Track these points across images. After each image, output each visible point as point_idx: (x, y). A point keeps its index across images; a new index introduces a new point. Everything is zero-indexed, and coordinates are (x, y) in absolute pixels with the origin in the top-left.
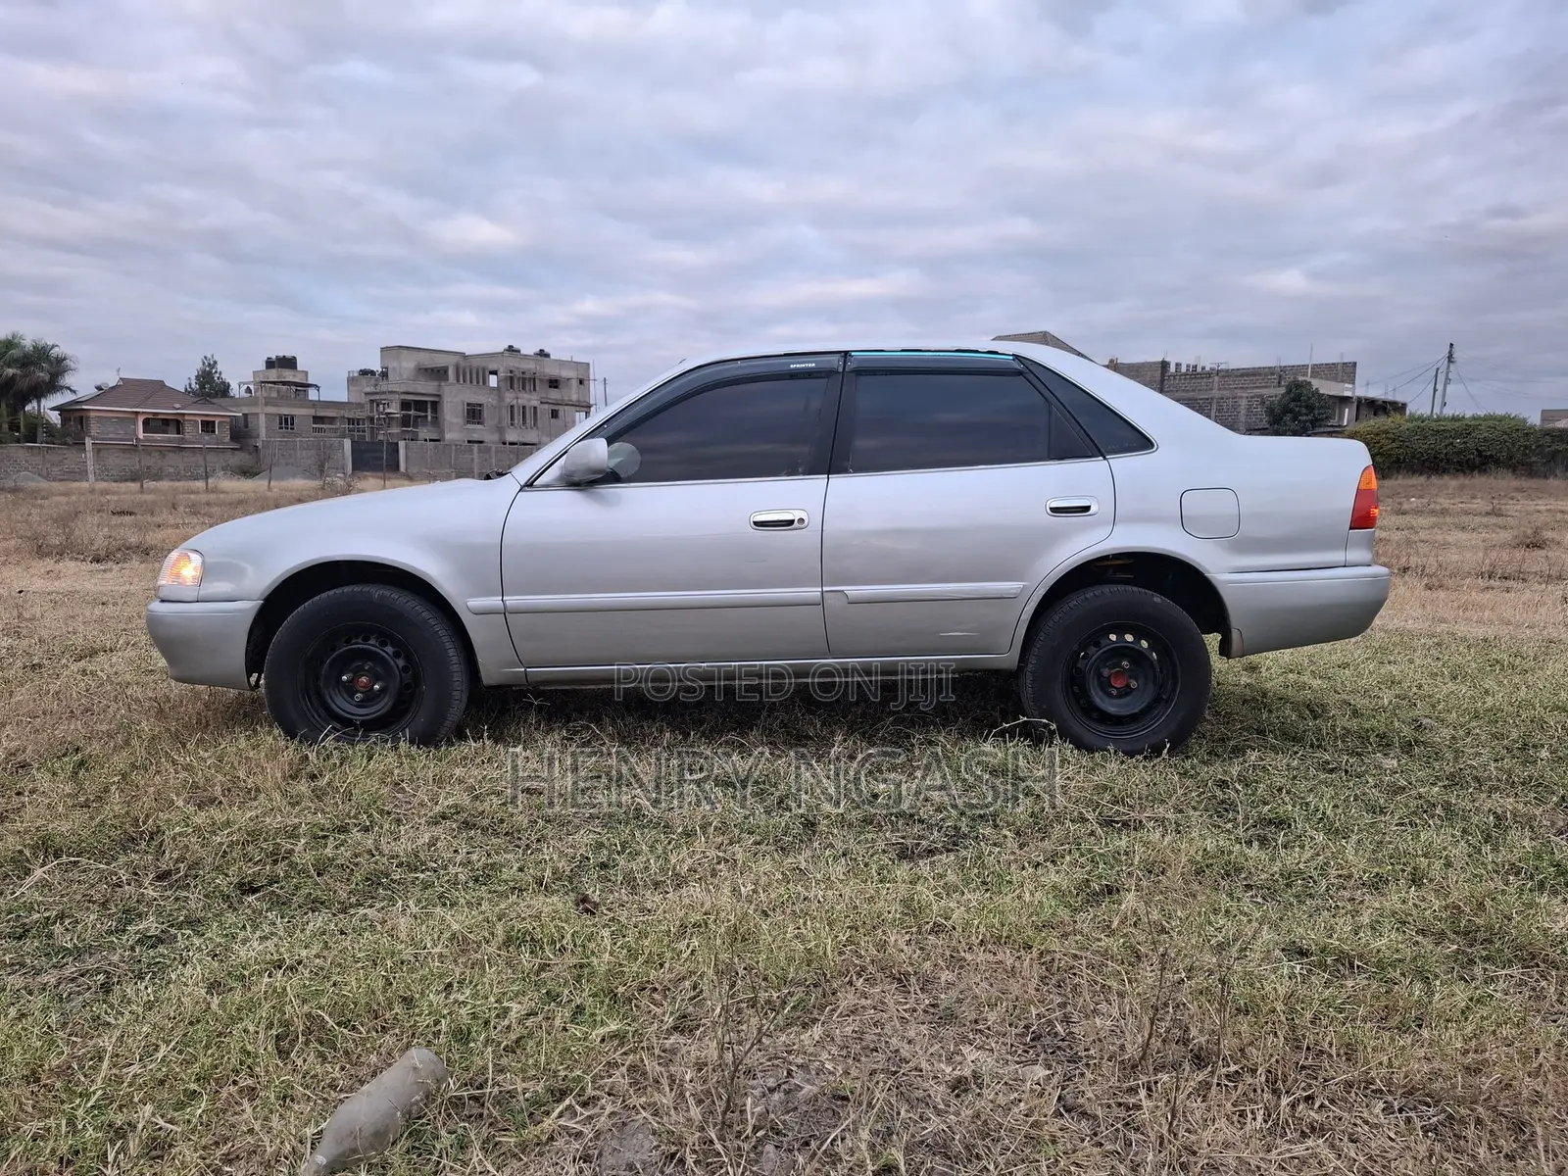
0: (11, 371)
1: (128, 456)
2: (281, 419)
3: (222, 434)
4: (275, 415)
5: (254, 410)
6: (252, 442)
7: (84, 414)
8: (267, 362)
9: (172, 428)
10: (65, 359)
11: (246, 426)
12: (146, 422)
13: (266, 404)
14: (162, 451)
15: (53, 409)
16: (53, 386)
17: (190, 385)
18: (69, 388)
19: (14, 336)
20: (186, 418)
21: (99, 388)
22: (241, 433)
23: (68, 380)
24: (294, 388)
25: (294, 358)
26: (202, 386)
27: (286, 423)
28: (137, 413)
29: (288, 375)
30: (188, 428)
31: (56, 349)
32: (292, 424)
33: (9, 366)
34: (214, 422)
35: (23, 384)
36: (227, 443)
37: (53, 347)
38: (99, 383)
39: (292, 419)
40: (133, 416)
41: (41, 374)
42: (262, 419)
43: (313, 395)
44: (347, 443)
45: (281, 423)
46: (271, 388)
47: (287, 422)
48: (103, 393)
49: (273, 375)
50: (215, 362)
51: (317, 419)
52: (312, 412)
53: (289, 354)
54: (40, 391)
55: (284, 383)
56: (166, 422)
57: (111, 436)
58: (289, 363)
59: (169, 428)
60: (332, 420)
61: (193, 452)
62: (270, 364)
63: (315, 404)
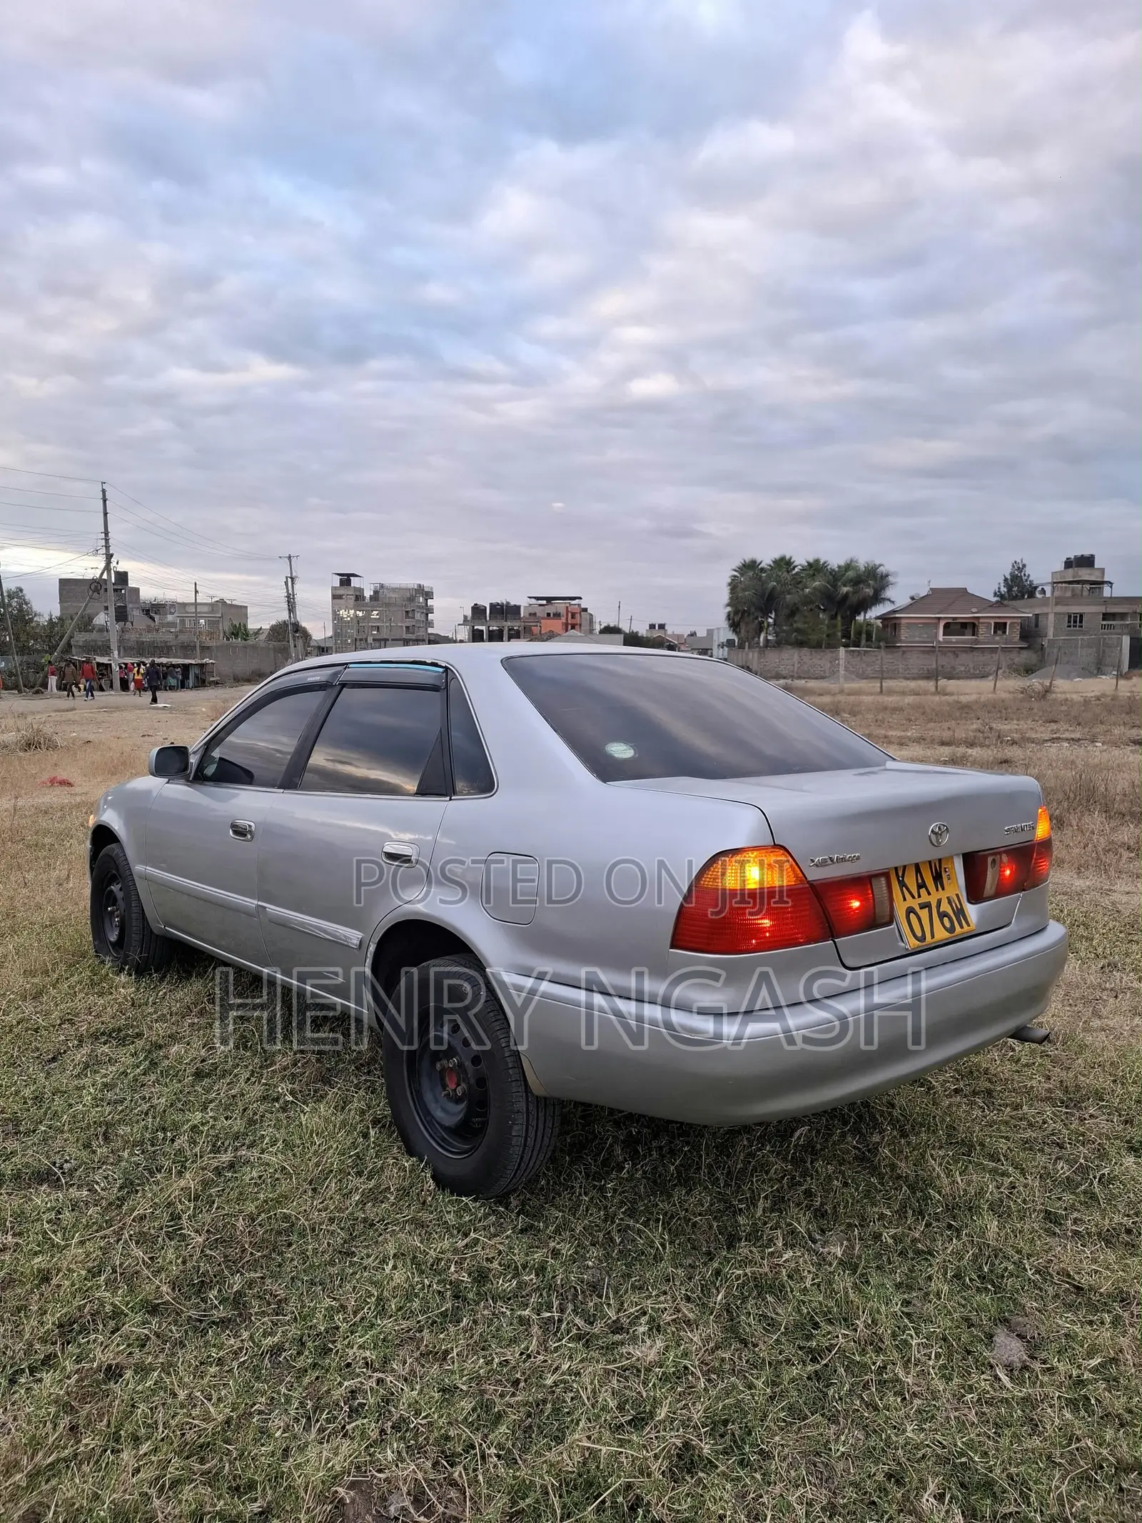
0: (845, 589)
1: (927, 656)
2: (1070, 617)
3: (1013, 634)
4: (1064, 614)
5: (1045, 610)
6: (1039, 640)
7: (897, 622)
8: (1066, 562)
9: (969, 630)
10: (887, 576)
11: (1037, 625)
12: (947, 626)
13: (1057, 604)
14: (956, 652)
15: (877, 618)
16: (877, 599)
17: (999, 588)
18: (889, 600)
19: (851, 561)
20: (981, 621)
21: (912, 598)
22: (1030, 633)
23: (889, 593)
24: (1088, 586)
25: (1092, 556)
26: (1010, 589)
27: (1075, 622)
28: (939, 618)
29: (1085, 574)
30: (982, 630)
31: (881, 568)
32: (1081, 621)
33: (845, 586)
34: (1006, 623)
35: (853, 600)
36: (1015, 643)
37: (880, 565)
38: (912, 594)
39: (1081, 616)
40: (937, 621)
41: (868, 590)
42: (1051, 617)
43: (1107, 592)
44: (1126, 640)
45: (1069, 622)
46: (1066, 587)
47: (1076, 620)
48: (917, 603)
49: (1070, 575)
50: (1024, 566)
51: (1106, 616)
52: (1102, 609)
53: (1087, 553)
54: (864, 605)
55: (1078, 582)
56: (964, 625)
57: (917, 639)
58: (1087, 561)
59: (966, 631)
60: (1123, 616)
61: (983, 652)
62: (1069, 564)
63: (1108, 601)
